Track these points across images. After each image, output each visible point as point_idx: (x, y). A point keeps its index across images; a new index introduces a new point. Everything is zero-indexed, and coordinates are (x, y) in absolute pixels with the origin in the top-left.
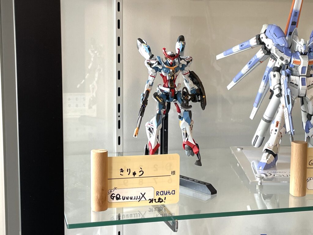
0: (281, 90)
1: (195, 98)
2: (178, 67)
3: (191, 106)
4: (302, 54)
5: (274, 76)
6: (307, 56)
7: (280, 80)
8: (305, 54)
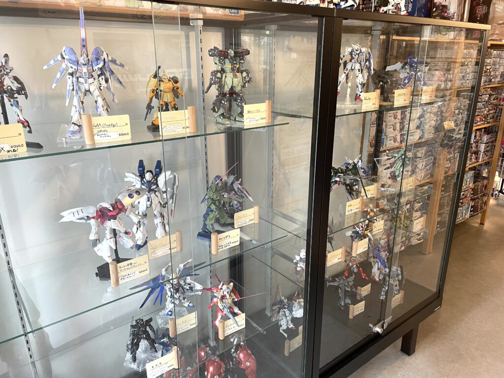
0: (73, 86)
1: (19, 92)
2: (4, 73)
3: (17, 98)
4: (83, 65)
5: (69, 78)
6: (86, 66)
7: (73, 81)
8: (85, 65)
